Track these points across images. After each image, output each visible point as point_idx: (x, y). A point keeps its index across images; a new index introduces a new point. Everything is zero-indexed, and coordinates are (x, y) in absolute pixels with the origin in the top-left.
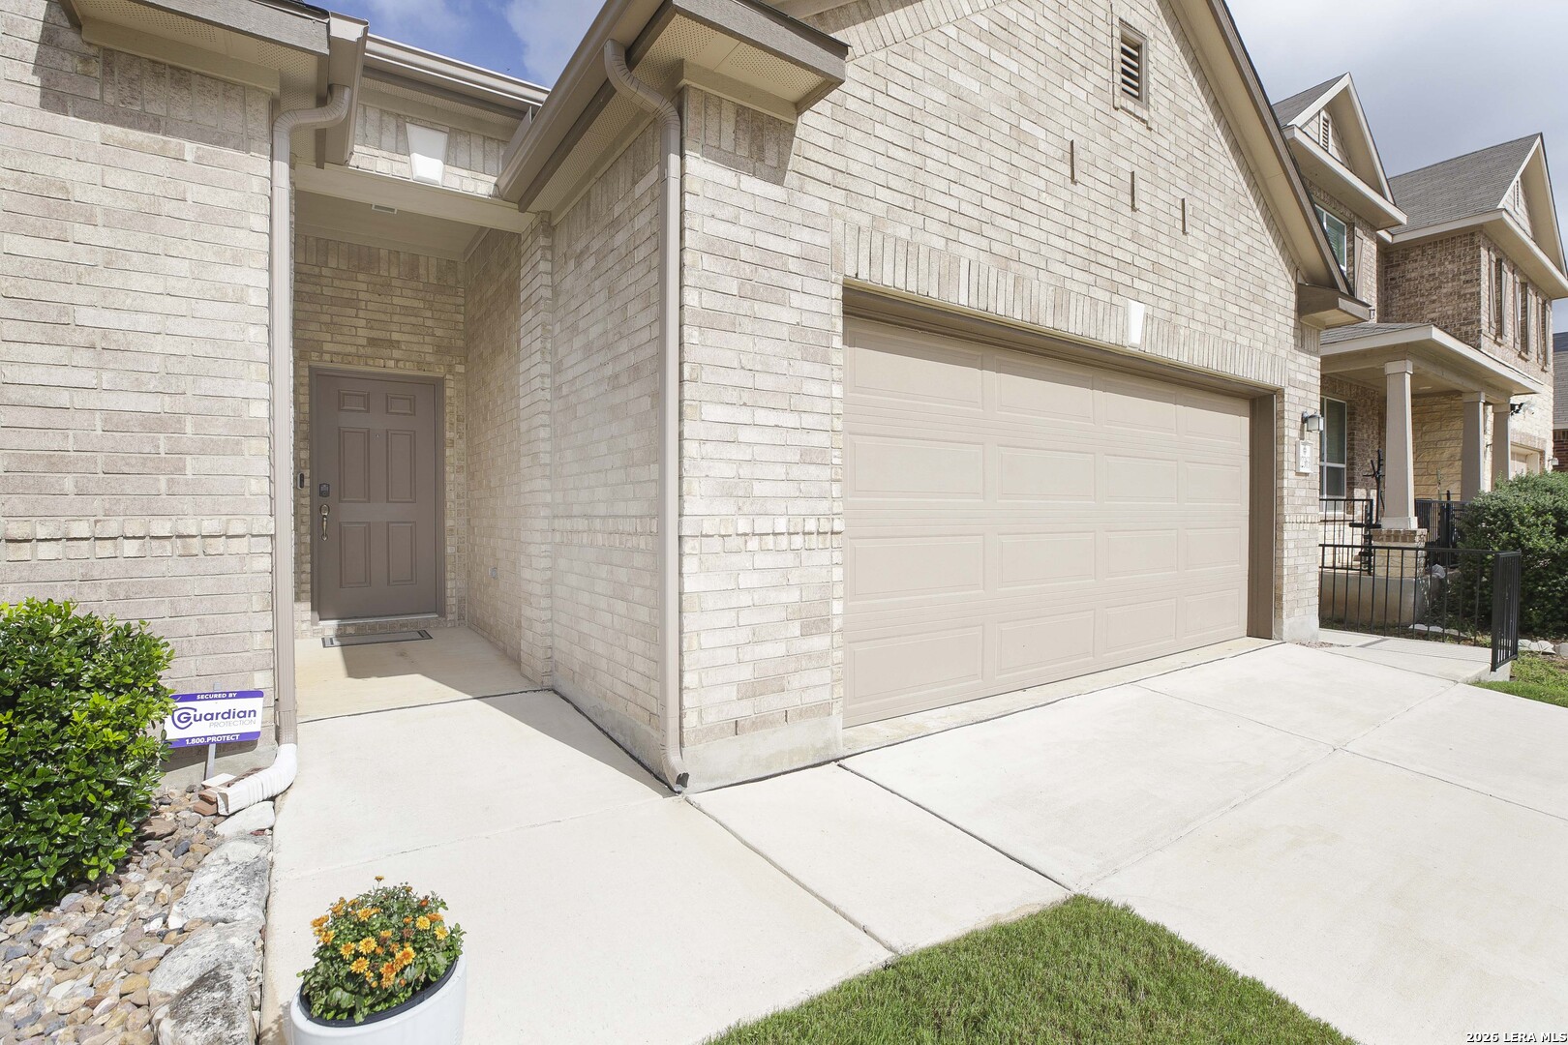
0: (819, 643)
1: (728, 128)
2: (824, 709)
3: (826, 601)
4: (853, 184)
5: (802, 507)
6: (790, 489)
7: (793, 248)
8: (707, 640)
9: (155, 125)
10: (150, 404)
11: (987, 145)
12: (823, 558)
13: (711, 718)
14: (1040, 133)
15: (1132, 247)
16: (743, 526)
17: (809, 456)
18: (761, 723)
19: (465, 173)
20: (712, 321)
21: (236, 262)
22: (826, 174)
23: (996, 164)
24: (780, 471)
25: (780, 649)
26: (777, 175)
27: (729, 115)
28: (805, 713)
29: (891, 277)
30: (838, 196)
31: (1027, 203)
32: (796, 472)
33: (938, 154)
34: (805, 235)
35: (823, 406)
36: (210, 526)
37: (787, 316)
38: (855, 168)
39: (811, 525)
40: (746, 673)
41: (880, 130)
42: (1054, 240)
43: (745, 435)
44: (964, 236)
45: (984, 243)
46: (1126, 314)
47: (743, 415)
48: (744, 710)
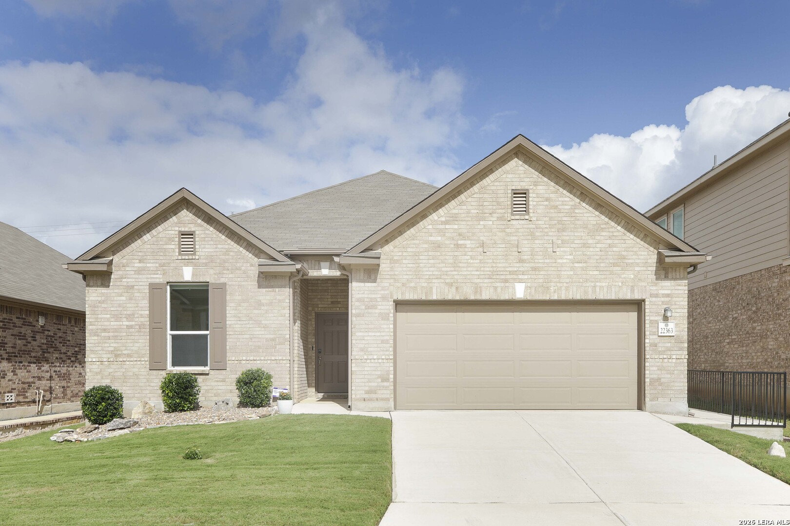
0: (385, 384)
1: (362, 274)
2: (388, 399)
3: (388, 375)
4: (396, 277)
5: (381, 353)
6: (379, 349)
7: (379, 296)
8: (357, 381)
9: (272, 287)
10: (272, 336)
11: (444, 253)
12: (388, 365)
13: (358, 396)
14: (469, 242)
15: (518, 265)
16: (365, 357)
17: (383, 342)
18: (370, 400)
19: (334, 271)
20: (358, 315)
21: (284, 309)
22: (388, 277)
23: (447, 257)
24: (376, 345)
25: (376, 384)
26: (375, 281)
27: (362, 272)
28: (382, 399)
29: (409, 296)
30: (392, 281)
31: (461, 265)
32: (380, 345)
33: (424, 261)
34: (382, 292)
35: (387, 330)
36: (280, 358)
37: (377, 311)
38: (396, 273)
39: (383, 357)
40: (367, 388)
41: (404, 261)
42: (473, 273)
43: (366, 338)
44: (434, 281)
45: (443, 281)
46: (514, 288)
47: (366, 334)
48: (366, 396)
